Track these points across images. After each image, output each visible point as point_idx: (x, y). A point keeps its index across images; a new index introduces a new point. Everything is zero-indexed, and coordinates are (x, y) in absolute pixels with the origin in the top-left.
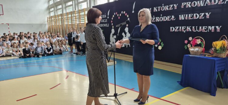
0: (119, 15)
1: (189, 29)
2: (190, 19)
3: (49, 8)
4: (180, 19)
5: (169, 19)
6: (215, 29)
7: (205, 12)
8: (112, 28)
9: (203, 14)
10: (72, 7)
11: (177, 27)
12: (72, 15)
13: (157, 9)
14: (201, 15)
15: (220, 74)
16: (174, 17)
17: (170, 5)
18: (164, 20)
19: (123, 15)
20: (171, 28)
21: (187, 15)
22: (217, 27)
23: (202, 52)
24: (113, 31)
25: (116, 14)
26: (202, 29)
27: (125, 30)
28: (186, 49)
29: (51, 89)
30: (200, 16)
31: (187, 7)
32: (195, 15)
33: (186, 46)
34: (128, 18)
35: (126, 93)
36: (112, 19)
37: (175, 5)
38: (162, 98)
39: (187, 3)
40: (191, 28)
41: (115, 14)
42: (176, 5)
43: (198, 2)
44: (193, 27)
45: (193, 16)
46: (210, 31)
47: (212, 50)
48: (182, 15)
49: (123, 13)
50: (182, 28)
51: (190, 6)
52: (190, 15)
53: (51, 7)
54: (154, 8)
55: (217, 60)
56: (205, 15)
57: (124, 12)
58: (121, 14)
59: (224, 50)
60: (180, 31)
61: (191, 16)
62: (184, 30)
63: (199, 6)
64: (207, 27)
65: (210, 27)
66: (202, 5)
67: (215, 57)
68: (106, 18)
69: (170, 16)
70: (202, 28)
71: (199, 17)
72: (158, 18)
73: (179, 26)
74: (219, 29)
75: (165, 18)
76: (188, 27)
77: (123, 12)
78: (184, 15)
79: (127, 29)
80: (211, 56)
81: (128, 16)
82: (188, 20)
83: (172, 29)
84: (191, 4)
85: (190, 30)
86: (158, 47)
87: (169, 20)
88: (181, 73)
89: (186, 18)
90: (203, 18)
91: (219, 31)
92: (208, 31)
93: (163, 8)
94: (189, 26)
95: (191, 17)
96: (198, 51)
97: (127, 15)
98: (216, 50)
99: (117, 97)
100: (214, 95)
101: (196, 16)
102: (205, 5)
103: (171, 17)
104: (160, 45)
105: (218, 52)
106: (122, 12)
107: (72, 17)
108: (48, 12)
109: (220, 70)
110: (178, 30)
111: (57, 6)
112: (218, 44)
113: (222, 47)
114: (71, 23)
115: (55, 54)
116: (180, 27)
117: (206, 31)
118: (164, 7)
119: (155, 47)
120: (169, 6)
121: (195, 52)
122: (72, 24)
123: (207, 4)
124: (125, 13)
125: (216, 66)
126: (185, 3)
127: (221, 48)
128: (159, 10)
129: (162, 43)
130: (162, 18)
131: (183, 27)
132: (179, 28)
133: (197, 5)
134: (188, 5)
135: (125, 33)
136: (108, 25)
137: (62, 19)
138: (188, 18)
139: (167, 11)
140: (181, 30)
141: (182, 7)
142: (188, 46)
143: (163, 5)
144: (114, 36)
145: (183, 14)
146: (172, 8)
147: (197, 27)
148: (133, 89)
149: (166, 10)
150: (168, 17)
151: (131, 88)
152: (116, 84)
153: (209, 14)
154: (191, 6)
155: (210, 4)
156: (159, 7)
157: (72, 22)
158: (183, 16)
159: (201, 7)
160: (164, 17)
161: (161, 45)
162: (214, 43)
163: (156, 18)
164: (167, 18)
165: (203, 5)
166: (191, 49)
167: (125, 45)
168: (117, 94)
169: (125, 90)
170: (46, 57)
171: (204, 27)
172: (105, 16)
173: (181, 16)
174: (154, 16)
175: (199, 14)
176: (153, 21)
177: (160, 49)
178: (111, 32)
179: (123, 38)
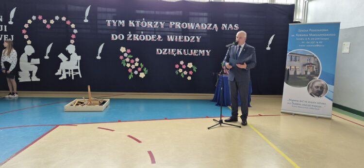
1: (179, 52)
2: (181, 41)
4: (169, 39)
5: (155, 39)
6: (206, 53)
7: (195, 36)
8: (27, 44)
11: (166, 50)
13: (135, 24)
16: (160, 37)
17: (155, 22)
18: (147, 40)
19: (60, 22)
20: (158, 50)
21: (176, 37)
22: (207, 51)
24: (29, 50)
25: (40, 18)
26: (194, 52)
27: (67, 49)
28: (177, 74)
30: (191, 39)
31: (176, 27)
32: (185, 37)
33: (177, 71)
34: (74, 29)
36: (26, 26)
37: (161, 23)
39: (176, 23)
40: (182, 51)
41: (34, 18)
42: (163, 23)
43: (189, 24)
44: (184, 50)
45: (184, 38)
46: (201, 55)
48: (171, 36)
49: (60, 19)
50: (171, 51)
51: (180, 27)
52: (180, 37)
54: (130, 21)
56: (195, 39)
57: (64, 19)
58: (55, 20)
60: (170, 54)
61: (182, 38)
62: (175, 53)
63: (190, 28)
64: (197, 50)
65: (200, 51)
66: (193, 28)
68: (4, 23)
70: (193, 51)
72: (138, 36)
73: (168, 48)
74: (209, 53)
75: (148, 38)
76: (178, 50)
77: (60, 17)
79: (71, 48)
83: (159, 51)
84: (180, 25)
85: (181, 54)
86: (139, 74)
87: (153, 40)
89: (177, 41)
90: (194, 41)
91: (209, 55)
92: (199, 55)
93: (144, 23)
94: (180, 49)
95: (182, 40)
97: (71, 24)
101: (187, 39)
102: (195, 28)
103: (157, 37)
104: (142, 71)
106: (57, 18)
110: (166, 52)
118: (146, 23)
119: (134, 74)
123: (197, 28)
124: (67, 20)
126: (174, 23)
128: (138, 25)
129: (145, 68)
130: (144, 36)
131: (172, 50)
132: (167, 51)
133: (187, 27)
134: (178, 25)
135: (68, 55)
136: (10, 37)
138: (178, 40)
142: (179, 70)
143: (144, 19)
144: (32, 60)
145: (173, 35)
146: (157, 26)
147: (188, 50)
149: (149, 27)
150: (153, 36)
153: (199, 38)
155: (200, 28)
156: (138, 22)
158: (173, 37)
160: (147, 36)
161: (144, 72)
163: (134, 35)
164: (152, 38)
167: (67, 75)
171: (195, 51)
172: (1, 19)
174: (130, 33)
175: (190, 37)
176: (128, 39)
177: (142, 77)
178: (24, 52)
179: (61, 64)
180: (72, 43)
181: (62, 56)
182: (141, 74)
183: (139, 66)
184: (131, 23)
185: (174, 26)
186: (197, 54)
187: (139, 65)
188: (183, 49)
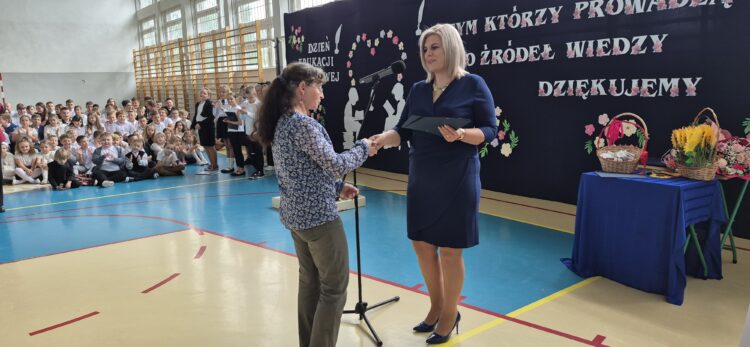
0: (373, 43)
1: (597, 87)
2: (603, 54)
3: (138, 21)
4: (570, 54)
5: (536, 55)
6: (682, 86)
7: (649, 33)
8: (350, 86)
9: (642, 39)
10: (215, 15)
11: (562, 83)
12: (215, 44)
13: (497, 22)
14: (637, 41)
15: (695, 234)
16: (550, 49)
17: (537, 11)
18: (519, 60)
19: (385, 41)
20: (541, 84)
21: (591, 43)
22: (688, 81)
23: (640, 162)
24: (354, 95)
25: (364, 37)
26: (642, 87)
27: (394, 92)
28: (589, 152)
29: (145, 292)
30: (632, 45)
31: (592, 16)
32: (616, 41)
33: (590, 142)
34: (402, 51)
35: (397, 299)
36: (351, 55)
37: (553, 10)
38: (510, 315)
39: (593, 3)
40: (606, 86)
41: (358, 39)
42: (557, 9)
44: (613, 82)
45: (611, 46)
46: (666, 94)
47: (672, 157)
49: (386, 36)
50: (575, 85)
51: (601, 14)
52: (600, 42)
53: (147, 15)
54: (487, 19)
55: (686, 190)
56: (648, 43)
57: (390, 34)
58: (380, 39)
59: (707, 155)
60: (571, 94)
61: (606, 45)
62: (584, 90)
63: (631, 12)
64: (654, 80)
65: (664, 81)
66: (640, 10)
67: (681, 178)
68: (331, 53)
69: (538, 47)
70: (640, 84)
71: (630, 50)
72: (500, 51)
73: (567, 79)
74: (693, 86)
75: (522, 53)
76: (594, 82)
77: (386, 32)
78: (584, 42)
79: (398, 91)
80: (666, 177)
81: (401, 46)
82: (595, 58)
83: (546, 87)
84: (603, 7)
85: (603, 93)
86: (499, 147)
87: (533, 59)
88: (573, 233)
89: (591, 55)
90: (643, 52)
91: (694, 94)
92: (660, 94)
93: (515, 18)
94: (598, 78)
95: (606, 50)
96: (625, 160)
97: (399, 43)
98: (683, 156)
99: (366, 314)
100: (679, 302)
101: (622, 46)
102: (649, 10)
103: (542, 49)
104: (507, 140)
105: (688, 162)
106: (382, 34)
107: (215, 48)
108: (134, 33)
109: (697, 221)
110: (563, 91)
111: (164, 13)
112: (689, 137)
113: (703, 145)
114: (213, 71)
115: (162, 175)
116: (571, 83)
117: (654, 95)
118: (518, 16)
119: (489, 147)
120: (534, 12)
121: (618, 163)
122: (216, 73)
123: (654, 7)
124: (393, 36)
125: (684, 206)
126: (586, 4)
127: (698, 149)
128: (502, 27)
129: (513, 133)
130: (512, 51)
131: (579, 82)
132: (566, 87)
133: (624, 10)
134: (596, 9)
135: (394, 104)
136: (336, 76)
137: (182, 55)
138: (595, 53)
139: (527, 28)
140: (574, 92)
141: (577, 16)
142: (596, 142)
143: (515, 9)
144: (357, 112)
145: (581, 40)
146: (543, 19)
147: (623, 80)
148: (419, 286)
149: (524, 26)
150: (532, 48)
151: (412, 286)
152: (362, 272)
153: (660, 38)
154: (605, 13)
155: (664, 7)
156: (502, 17)
157: (216, 68)
158: (581, 44)
159: (636, 15)
160: (519, 50)
161: (510, 142)
162: (677, 133)
163: (494, 52)
164: (529, 54)
165: (642, 11)
166: (605, 155)
168: (366, 304)
169: (393, 291)
170: (128, 186)
171: (645, 82)
172: (328, 47)
173: (573, 46)
174: (486, 47)
175: (630, 40)
176: (482, 63)
177: (507, 155)
178: (348, 99)
179: (387, 119)
180: (399, 79)
181: (387, 106)
182: (504, 146)
183: (501, 127)
184: (490, 24)
185: (585, 13)
186: (650, 91)
187: (501, 124)
188: (608, 78)
